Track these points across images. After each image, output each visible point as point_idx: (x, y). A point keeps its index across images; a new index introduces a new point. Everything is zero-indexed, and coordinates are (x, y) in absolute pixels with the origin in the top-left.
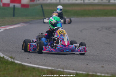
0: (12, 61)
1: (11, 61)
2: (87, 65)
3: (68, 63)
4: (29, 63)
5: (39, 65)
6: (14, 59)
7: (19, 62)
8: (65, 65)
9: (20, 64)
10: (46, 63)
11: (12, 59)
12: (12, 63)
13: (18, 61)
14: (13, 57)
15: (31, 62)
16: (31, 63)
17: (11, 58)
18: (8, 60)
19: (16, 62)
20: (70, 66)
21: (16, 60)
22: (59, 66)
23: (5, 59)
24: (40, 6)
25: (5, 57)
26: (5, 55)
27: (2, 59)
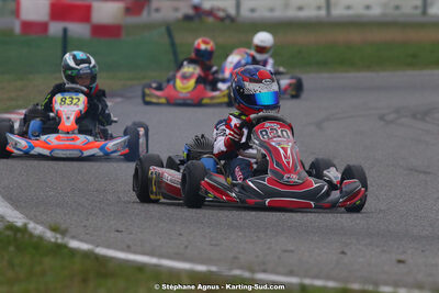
0: (59, 241)
1: (53, 240)
2: (343, 253)
3: (269, 248)
4: (122, 250)
5: (161, 256)
6: (64, 233)
7: (85, 246)
8: (257, 257)
9: (88, 255)
10: (186, 247)
11: (58, 236)
12: (59, 249)
13: (81, 240)
14: (63, 227)
15: (129, 247)
16: (128, 249)
17: (54, 229)
18: (40, 238)
19: (74, 244)
20: (279, 258)
21: (73, 237)
22: (235, 258)
23: (31, 235)
24: (163, 30)
25: (31, 225)
26: (31, 219)
27: (19, 235)
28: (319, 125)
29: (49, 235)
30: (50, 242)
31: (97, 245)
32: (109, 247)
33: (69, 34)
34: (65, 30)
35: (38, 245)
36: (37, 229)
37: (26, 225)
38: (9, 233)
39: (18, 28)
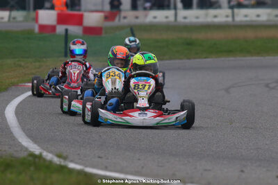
0: (62, 163)
1: (58, 163)
3: (195, 168)
4: (102, 169)
5: (127, 173)
6: (65, 158)
7: (78, 167)
8: (188, 173)
9: (80, 173)
10: (143, 167)
11: (62, 160)
12: (62, 169)
13: (76, 163)
14: (65, 154)
16: (106, 168)
17: (59, 156)
18: (51, 162)
19: (72, 165)
20: (202, 174)
21: (72, 161)
23: (45, 160)
24: (128, 30)
25: (45, 153)
26: (45, 150)
27: (37, 160)
28: (227, 90)
29: (56, 160)
30: (56, 164)
31: (86, 167)
32: (93, 167)
33: (69, 32)
34: (67, 30)
35: (49, 166)
36: (48, 156)
37: (41, 154)
38: (31, 158)
39: (37, 29)
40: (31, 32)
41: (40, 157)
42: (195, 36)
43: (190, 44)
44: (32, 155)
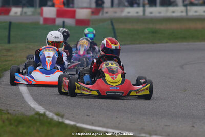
0: (60, 120)
1: (57, 120)
2: (193, 126)
3: (158, 124)
4: (90, 125)
6: (62, 116)
7: (72, 123)
8: (153, 128)
9: (73, 127)
10: (119, 123)
11: (60, 118)
12: (60, 124)
13: (70, 120)
14: (62, 114)
16: (92, 124)
17: (58, 115)
18: (52, 119)
19: (67, 122)
20: (163, 129)
21: (67, 119)
22: (143, 129)
23: (47, 117)
24: (109, 22)
25: (47, 113)
26: (47, 110)
27: (42, 118)
28: (182, 67)
29: (56, 118)
30: (56, 121)
31: (78, 123)
32: (83, 123)
33: (65, 24)
34: (63, 22)
35: (50, 122)
36: (50, 115)
37: (44, 113)
38: (37, 116)
39: (41, 21)
40: (37, 23)
41: (44, 115)
42: (158, 26)
43: (154, 32)
44: (38, 114)
